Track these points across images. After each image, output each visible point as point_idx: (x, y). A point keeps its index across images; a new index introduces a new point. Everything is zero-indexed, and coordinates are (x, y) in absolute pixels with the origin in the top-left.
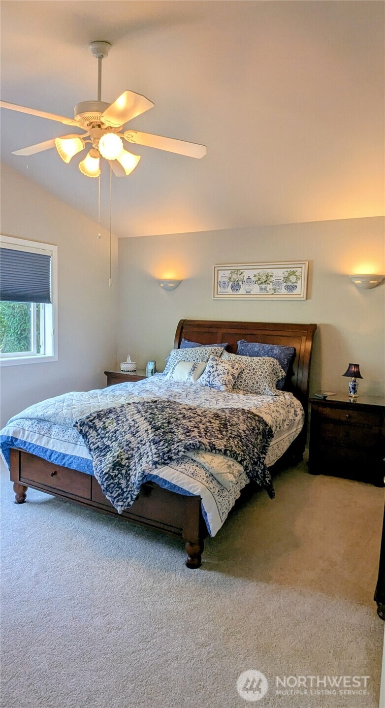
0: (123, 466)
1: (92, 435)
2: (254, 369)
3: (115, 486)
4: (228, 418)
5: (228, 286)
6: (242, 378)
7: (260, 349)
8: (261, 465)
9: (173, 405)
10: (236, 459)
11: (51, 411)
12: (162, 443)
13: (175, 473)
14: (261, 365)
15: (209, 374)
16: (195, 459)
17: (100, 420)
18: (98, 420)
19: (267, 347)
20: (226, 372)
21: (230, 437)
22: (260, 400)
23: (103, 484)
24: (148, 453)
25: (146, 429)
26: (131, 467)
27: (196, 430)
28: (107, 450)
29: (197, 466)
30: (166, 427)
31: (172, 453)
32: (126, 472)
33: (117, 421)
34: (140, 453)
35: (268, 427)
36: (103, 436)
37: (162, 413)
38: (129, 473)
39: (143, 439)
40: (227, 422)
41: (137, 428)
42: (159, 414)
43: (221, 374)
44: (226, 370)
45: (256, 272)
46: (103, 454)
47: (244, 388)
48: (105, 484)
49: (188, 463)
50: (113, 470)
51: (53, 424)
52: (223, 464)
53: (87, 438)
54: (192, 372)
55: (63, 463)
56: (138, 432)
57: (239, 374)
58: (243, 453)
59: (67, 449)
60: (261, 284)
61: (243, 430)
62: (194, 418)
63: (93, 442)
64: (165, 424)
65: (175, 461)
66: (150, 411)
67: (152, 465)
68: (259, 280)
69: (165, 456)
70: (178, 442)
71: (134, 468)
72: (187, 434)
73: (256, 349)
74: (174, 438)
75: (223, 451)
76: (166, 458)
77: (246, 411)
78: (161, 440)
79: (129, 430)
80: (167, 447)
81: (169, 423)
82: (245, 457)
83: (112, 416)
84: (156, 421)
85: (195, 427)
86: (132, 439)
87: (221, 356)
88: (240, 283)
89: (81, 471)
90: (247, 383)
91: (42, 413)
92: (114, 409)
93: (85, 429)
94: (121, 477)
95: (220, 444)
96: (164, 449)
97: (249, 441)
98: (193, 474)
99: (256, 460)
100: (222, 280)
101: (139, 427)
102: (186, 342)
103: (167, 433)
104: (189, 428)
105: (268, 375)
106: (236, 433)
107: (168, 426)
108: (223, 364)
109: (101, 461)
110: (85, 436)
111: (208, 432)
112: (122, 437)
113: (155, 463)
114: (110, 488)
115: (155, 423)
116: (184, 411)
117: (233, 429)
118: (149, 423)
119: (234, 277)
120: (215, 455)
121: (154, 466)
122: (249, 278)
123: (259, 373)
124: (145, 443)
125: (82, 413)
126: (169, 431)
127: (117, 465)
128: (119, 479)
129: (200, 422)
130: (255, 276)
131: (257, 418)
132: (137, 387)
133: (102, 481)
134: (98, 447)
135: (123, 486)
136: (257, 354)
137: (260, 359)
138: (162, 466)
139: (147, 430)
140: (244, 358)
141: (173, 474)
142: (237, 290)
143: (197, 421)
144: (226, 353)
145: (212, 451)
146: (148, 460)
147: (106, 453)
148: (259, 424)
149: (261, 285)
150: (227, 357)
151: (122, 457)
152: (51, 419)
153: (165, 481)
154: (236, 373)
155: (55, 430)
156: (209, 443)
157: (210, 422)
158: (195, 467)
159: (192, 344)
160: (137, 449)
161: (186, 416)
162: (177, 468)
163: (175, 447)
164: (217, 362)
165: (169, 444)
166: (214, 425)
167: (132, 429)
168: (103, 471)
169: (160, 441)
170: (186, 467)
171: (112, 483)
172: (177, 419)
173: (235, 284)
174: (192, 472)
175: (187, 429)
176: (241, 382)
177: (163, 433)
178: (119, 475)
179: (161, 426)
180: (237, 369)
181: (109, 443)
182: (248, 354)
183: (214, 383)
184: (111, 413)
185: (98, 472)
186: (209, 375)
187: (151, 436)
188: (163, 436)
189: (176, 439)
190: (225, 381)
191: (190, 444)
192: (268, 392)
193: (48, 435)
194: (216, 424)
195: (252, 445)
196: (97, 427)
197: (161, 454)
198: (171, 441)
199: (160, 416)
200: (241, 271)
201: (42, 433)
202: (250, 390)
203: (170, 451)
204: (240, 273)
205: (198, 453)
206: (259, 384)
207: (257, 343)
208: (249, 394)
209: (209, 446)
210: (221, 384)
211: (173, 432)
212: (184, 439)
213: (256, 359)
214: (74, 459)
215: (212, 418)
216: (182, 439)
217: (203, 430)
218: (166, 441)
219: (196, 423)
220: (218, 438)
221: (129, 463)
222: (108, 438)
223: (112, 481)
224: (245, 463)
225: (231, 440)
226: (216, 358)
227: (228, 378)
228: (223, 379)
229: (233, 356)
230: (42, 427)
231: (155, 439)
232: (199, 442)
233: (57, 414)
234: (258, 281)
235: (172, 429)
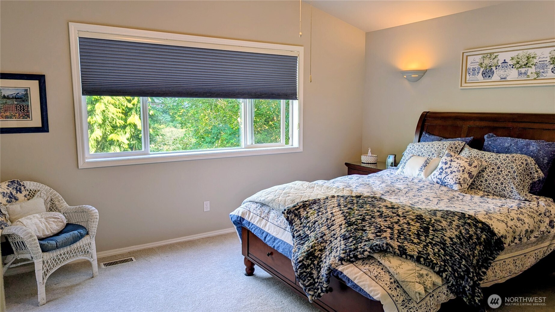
0: (316, 257)
1: (296, 223)
2: (499, 168)
3: (307, 275)
4: (433, 221)
5: (479, 73)
6: (483, 177)
7: (511, 145)
8: (469, 280)
9: (376, 202)
10: (433, 268)
11: (270, 197)
12: (351, 239)
13: (359, 272)
14: (509, 163)
15: (441, 170)
16: (381, 262)
17: (304, 209)
18: (303, 209)
19: (522, 142)
20: (461, 169)
21: (430, 243)
22: (499, 204)
23: (297, 271)
24: (337, 247)
25: (340, 223)
26: (322, 259)
27: (389, 231)
28: (306, 239)
29: (382, 269)
30: (359, 224)
31: (357, 252)
32: (318, 264)
33: (318, 212)
34: (332, 247)
35: (495, 238)
36: (305, 225)
37: (360, 209)
38: (321, 265)
39: (336, 233)
40: (430, 226)
41: (333, 221)
42: (357, 210)
43: (455, 172)
44: (462, 167)
45: (514, 54)
46: (302, 242)
47: (485, 188)
48: (299, 272)
49: (373, 264)
50: (307, 259)
51: (271, 209)
52: (413, 272)
53: (292, 226)
54: (423, 168)
55: (273, 246)
56: (333, 225)
57: (479, 173)
58: (443, 264)
59: (278, 234)
60: (520, 67)
61: (450, 238)
62: (391, 218)
63: (296, 230)
64: (358, 221)
65: (361, 261)
66: (349, 206)
67: (338, 261)
68: (518, 63)
69: (351, 254)
70: (366, 241)
71: (325, 260)
72: (378, 234)
73: (506, 145)
74: (363, 237)
75: (415, 257)
76: (352, 256)
77: (467, 216)
78: (351, 237)
79: (326, 222)
80: (353, 245)
81: (363, 220)
82: (446, 268)
83: (315, 207)
84: (351, 217)
85: (389, 228)
86: (327, 232)
87: (461, 151)
88: (494, 68)
89: (285, 255)
90: (489, 184)
91: (264, 199)
92: (319, 200)
93: (291, 217)
94: (313, 267)
95: (413, 249)
96: (351, 246)
97: (455, 250)
98: (376, 277)
99: (462, 273)
100: (472, 67)
101: (335, 220)
102: (427, 135)
103: (359, 230)
104: (382, 228)
105: (517, 176)
106: (438, 240)
107: (362, 223)
108: (458, 161)
109: (299, 249)
110: (291, 223)
111: (403, 234)
112: (319, 228)
113: (341, 259)
114: (302, 276)
115: (350, 219)
116: (384, 209)
117: (436, 235)
118: (344, 218)
119: (487, 62)
120: (405, 260)
121: (340, 263)
122: (505, 62)
123: (505, 173)
124: (337, 238)
125: (293, 201)
126: (361, 228)
127: (310, 255)
128: (312, 269)
129: (397, 223)
130: (512, 59)
131: (480, 225)
132: (360, 180)
133: (296, 269)
134: (300, 235)
135: (315, 276)
136: (507, 151)
137: (507, 157)
138: (347, 263)
139: (341, 225)
140: (487, 154)
141: (356, 274)
142: (489, 76)
143: (394, 221)
144: (467, 149)
145: (401, 256)
146: (336, 255)
147: (305, 242)
148: (482, 232)
149: (520, 69)
150: (467, 152)
151: (316, 248)
152: (270, 204)
153: (349, 280)
154: (475, 172)
155: (272, 214)
156: (399, 246)
157: (408, 224)
158: (379, 270)
159: (433, 137)
160: (329, 242)
161: (383, 215)
162: (362, 267)
163: (362, 246)
164: (452, 158)
165: (357, 242)
166: (412, 227)
167: (329, 221)
168: (298, 259)
169: (349, 238)
170: (370, 268)
171: (305, 272)
172: (373, 217)
173: (487, 70)
174: (376, 275)
175: (380, 228)
176: (481, 182)
177: (355, 229)
178: (312, 265)
179: (354, 222)
180: (476, 167)
181: (308, 232)
182: (495, 150)
183: (446, 181)
184: (315, 204)
185: (294, 259)
186: (441, 172)
187: (343, 231)
188: (353, 232)
189: (365, 238)
190: (460, 179)
191: (377, 245)
192: (516, 195)
193: (266, 218)
194: (415, 227)
195: (459, 255)
196: (301, 216)
197: (348, 251)
198: (359, 239)
199: (357, 212)
200: (495, 54)
201: (262, 216)
202: (493, 192)
203: (356, 249)
204: (493, 57)
205: (385, 256)
206: (504, 185)
207: (509, 138)
208: (491, 197)
209: (398, 250)
210: (454, 183)
211: (365, 230)
212: (373, 238)
213: (503, 156)
214: (281, 243)
215: (413, 220)
216: (371, 238)
217: (396, 232)
218: (355, 238)
219: (392, 224)
220: (413, 243)
221: (321, 255)
222: (309, 228)
223: (305, 269)
224: (444, 275)
225: (430, 247)
226: (452, 154)
227: (463, 176)
228: (456, 177)
229: (475, 152)
230: (263, 211)
231: (345, 235)
232: (387, 244)
233: (274, 200)
234: (516, 64)
235: (364, 226)
